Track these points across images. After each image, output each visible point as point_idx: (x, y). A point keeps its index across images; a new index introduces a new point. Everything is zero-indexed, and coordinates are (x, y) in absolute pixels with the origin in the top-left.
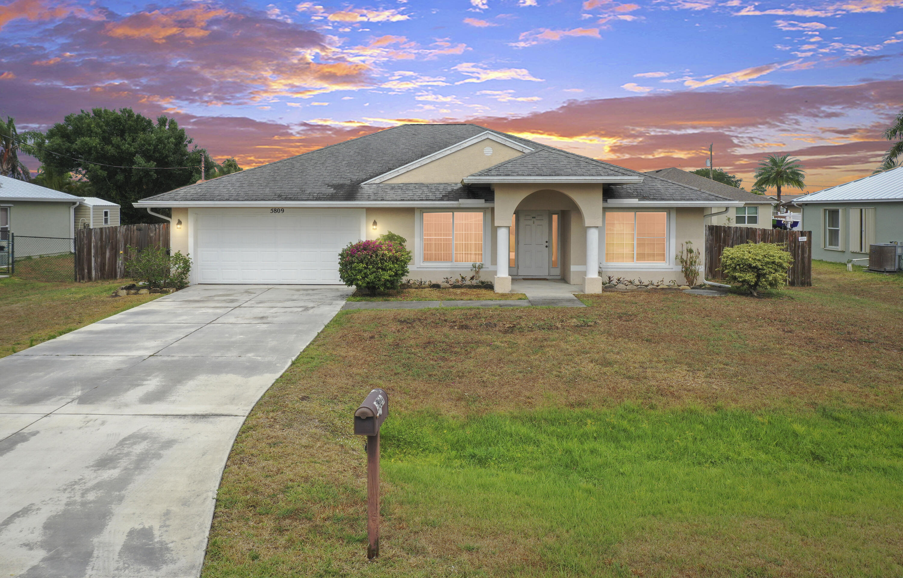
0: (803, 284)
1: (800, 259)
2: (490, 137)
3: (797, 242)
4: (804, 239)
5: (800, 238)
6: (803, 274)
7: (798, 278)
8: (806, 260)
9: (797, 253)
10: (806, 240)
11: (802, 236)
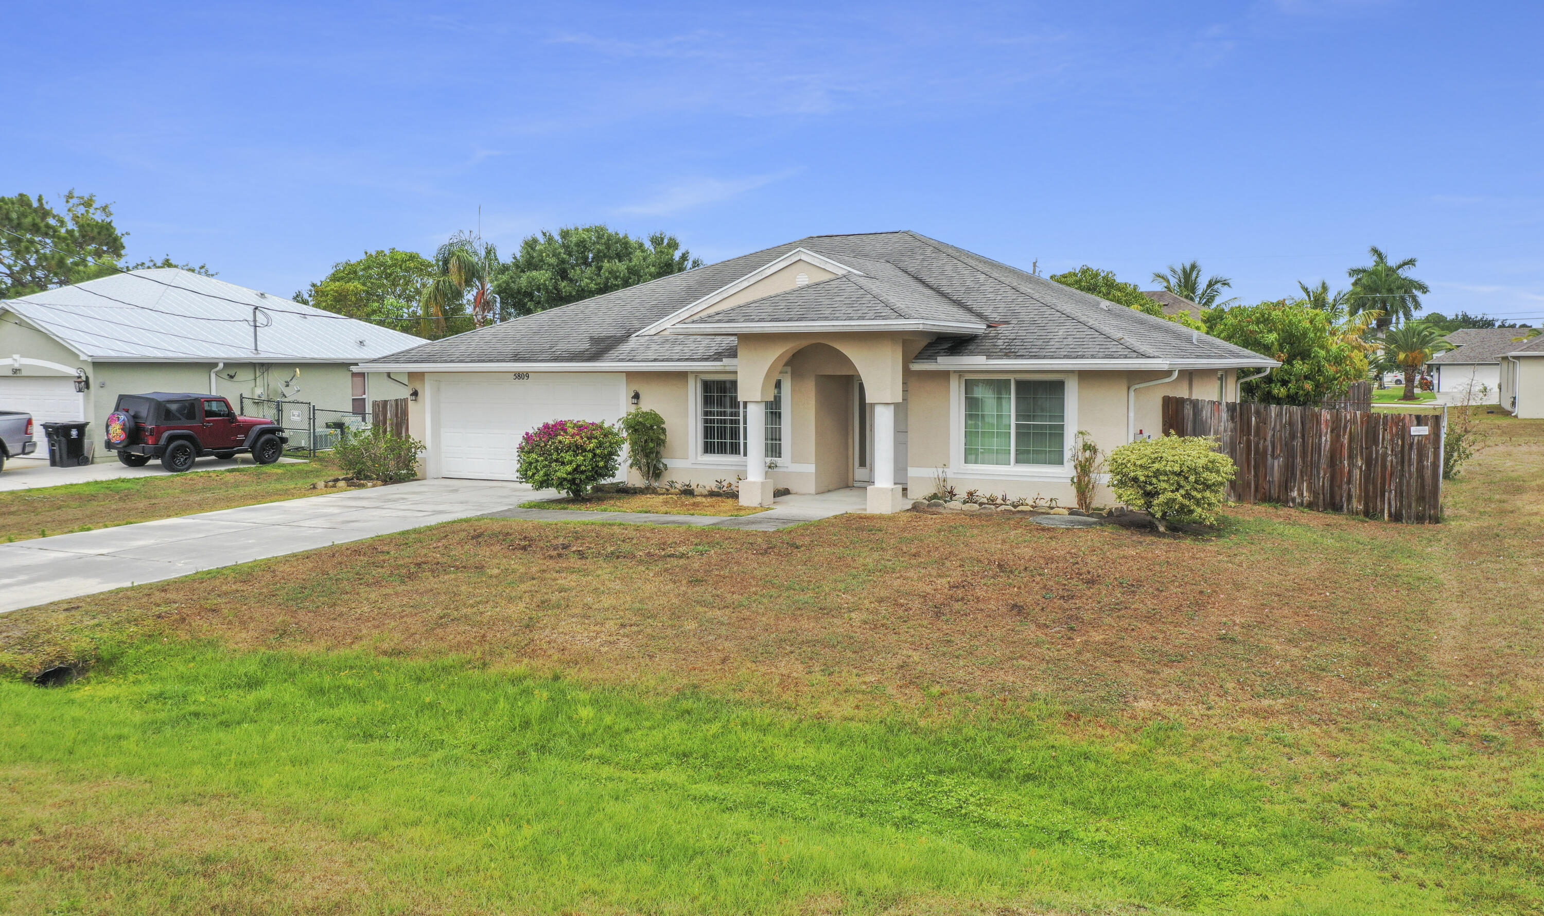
0: (1420, 519)
1: (1414, 469)
2: (804, 257)
3: (1407, 436)
4: (1424, 430)
5: (1413, 429)
6: (1421, 499)
7: (1410, 506)
8: (1428, 473)
9: (1406, 458)
10: (1427, 433)
11: (1419, 424)
